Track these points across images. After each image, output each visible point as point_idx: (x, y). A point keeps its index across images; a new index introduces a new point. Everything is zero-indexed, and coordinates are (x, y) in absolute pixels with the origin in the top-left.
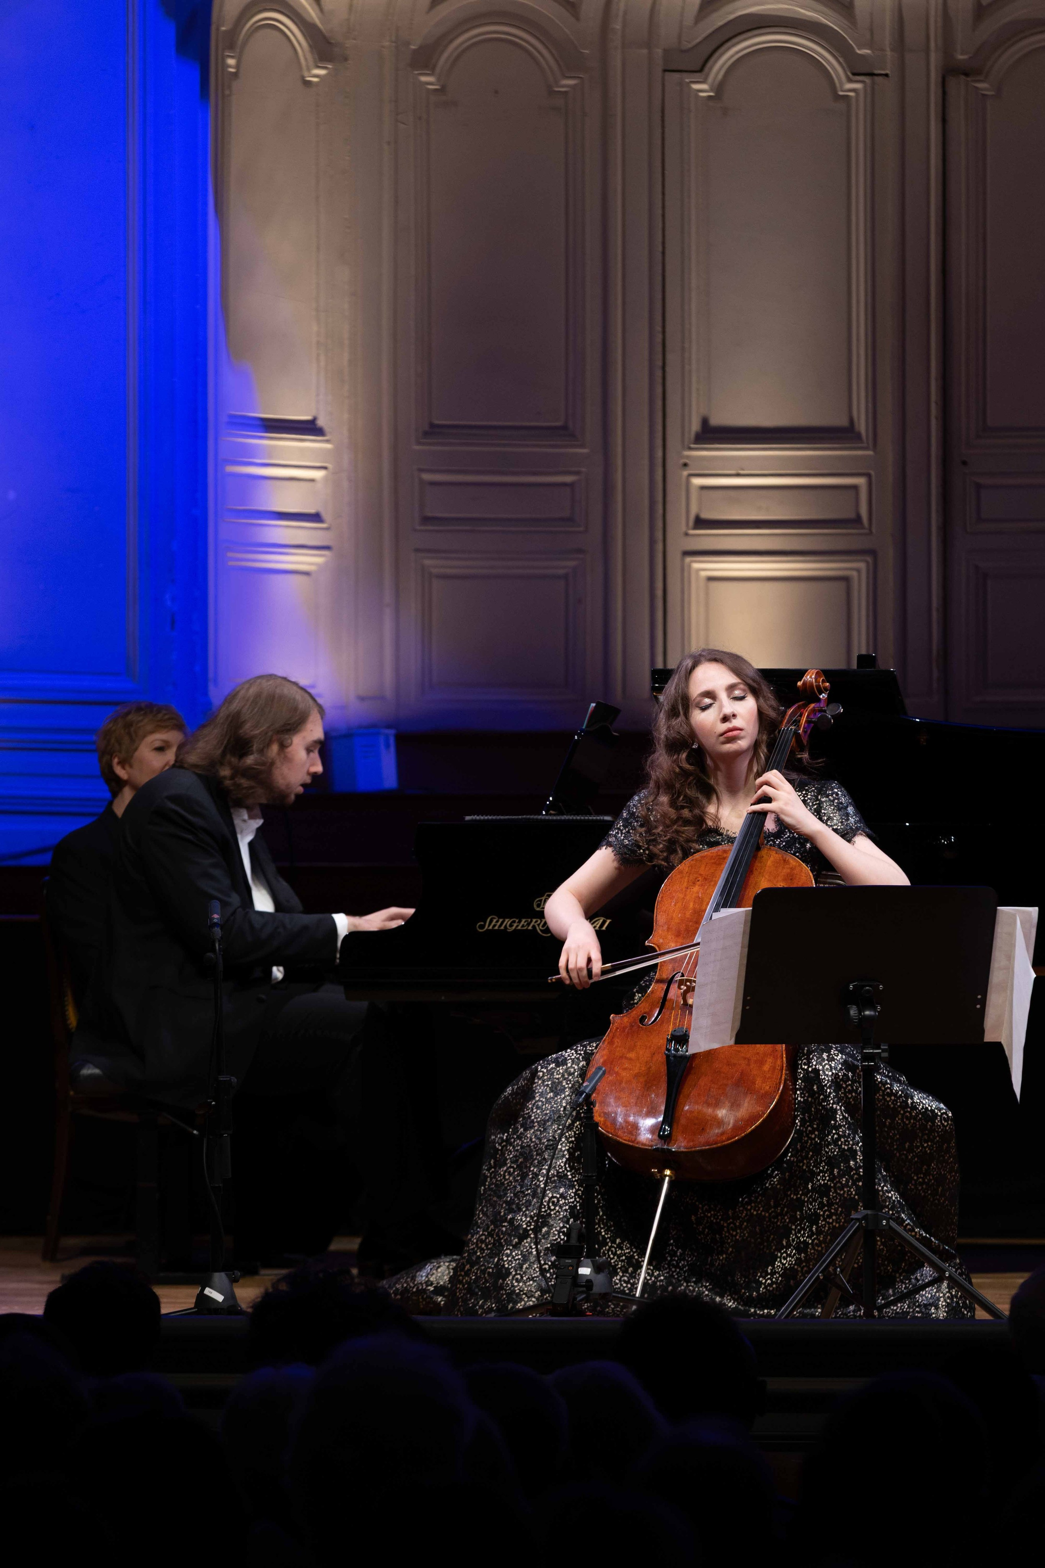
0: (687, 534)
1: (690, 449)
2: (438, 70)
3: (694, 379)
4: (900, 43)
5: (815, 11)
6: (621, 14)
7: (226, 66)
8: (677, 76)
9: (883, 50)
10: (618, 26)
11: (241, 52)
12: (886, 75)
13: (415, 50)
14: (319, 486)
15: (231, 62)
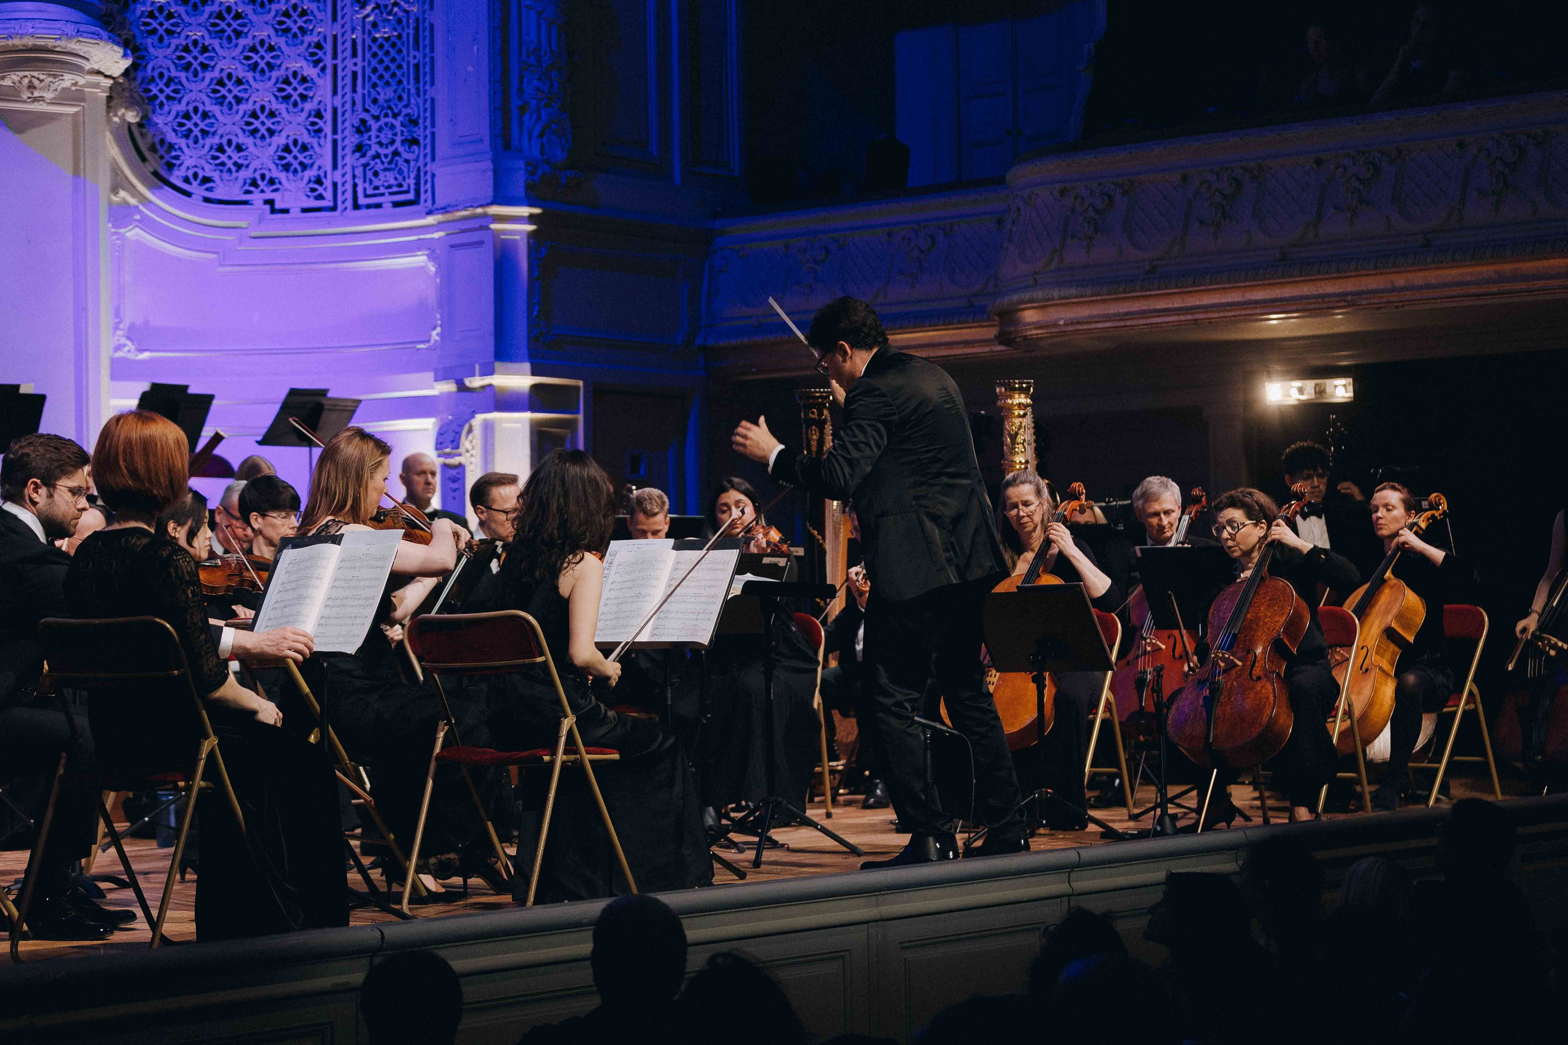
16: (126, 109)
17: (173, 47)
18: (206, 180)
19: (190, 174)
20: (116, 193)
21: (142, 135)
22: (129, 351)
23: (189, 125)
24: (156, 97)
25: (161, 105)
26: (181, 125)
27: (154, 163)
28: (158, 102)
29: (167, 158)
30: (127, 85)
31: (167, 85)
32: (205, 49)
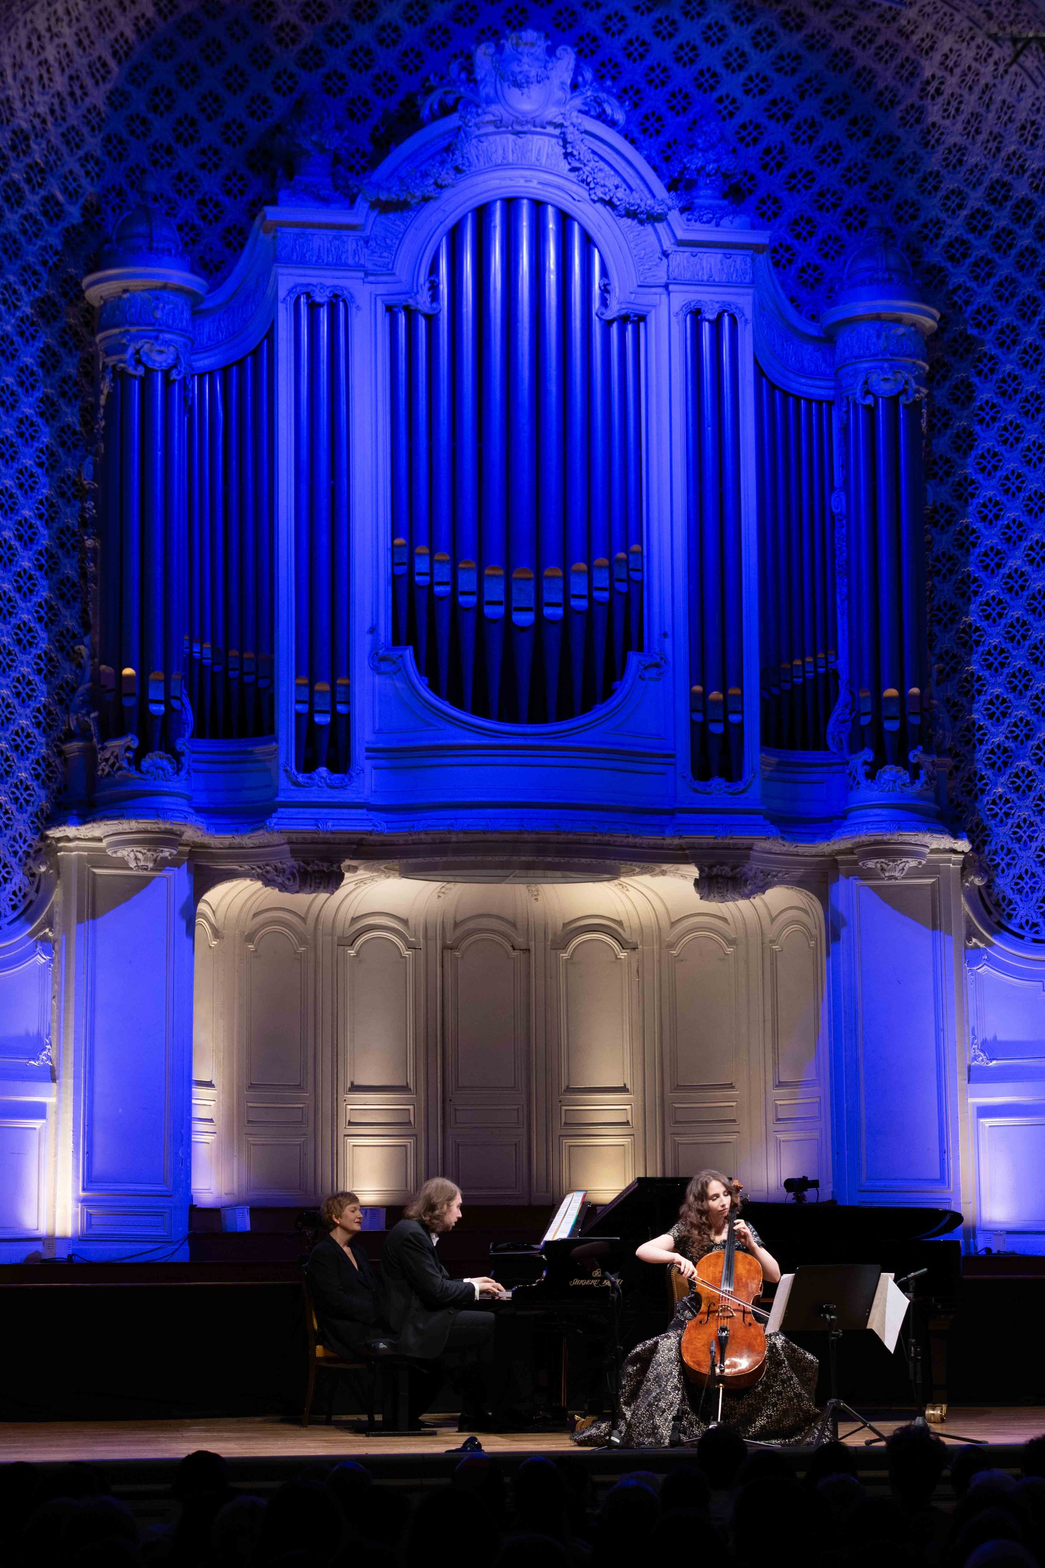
0: (346, 1128)
1: (347, 1094)
2: (254, 943)
3: (348, 1067)
4: (426, 937)
5: (396, 924)
6: (322, 922)
8: (343, 948)
9: (419, 939)
10: (321, 929)
12: (420, 948)
13: (246, 935)
14: (213, 1108)
16: (975, 877)
17: (1009, 825)
18: (1035, 925)
19: (1024, 921)
20: (970, 940)
21: (989, 895)
22: (982, 1061)
23: (1022, 884)
24: (999, 864)
25: (1003, 871)
26: (1017, 884)
27: (996, 917)
28: (1001, 867)
29: (1008, 910)
30: (977, 857)
31: (1007, 855)
32: (1031, 824)
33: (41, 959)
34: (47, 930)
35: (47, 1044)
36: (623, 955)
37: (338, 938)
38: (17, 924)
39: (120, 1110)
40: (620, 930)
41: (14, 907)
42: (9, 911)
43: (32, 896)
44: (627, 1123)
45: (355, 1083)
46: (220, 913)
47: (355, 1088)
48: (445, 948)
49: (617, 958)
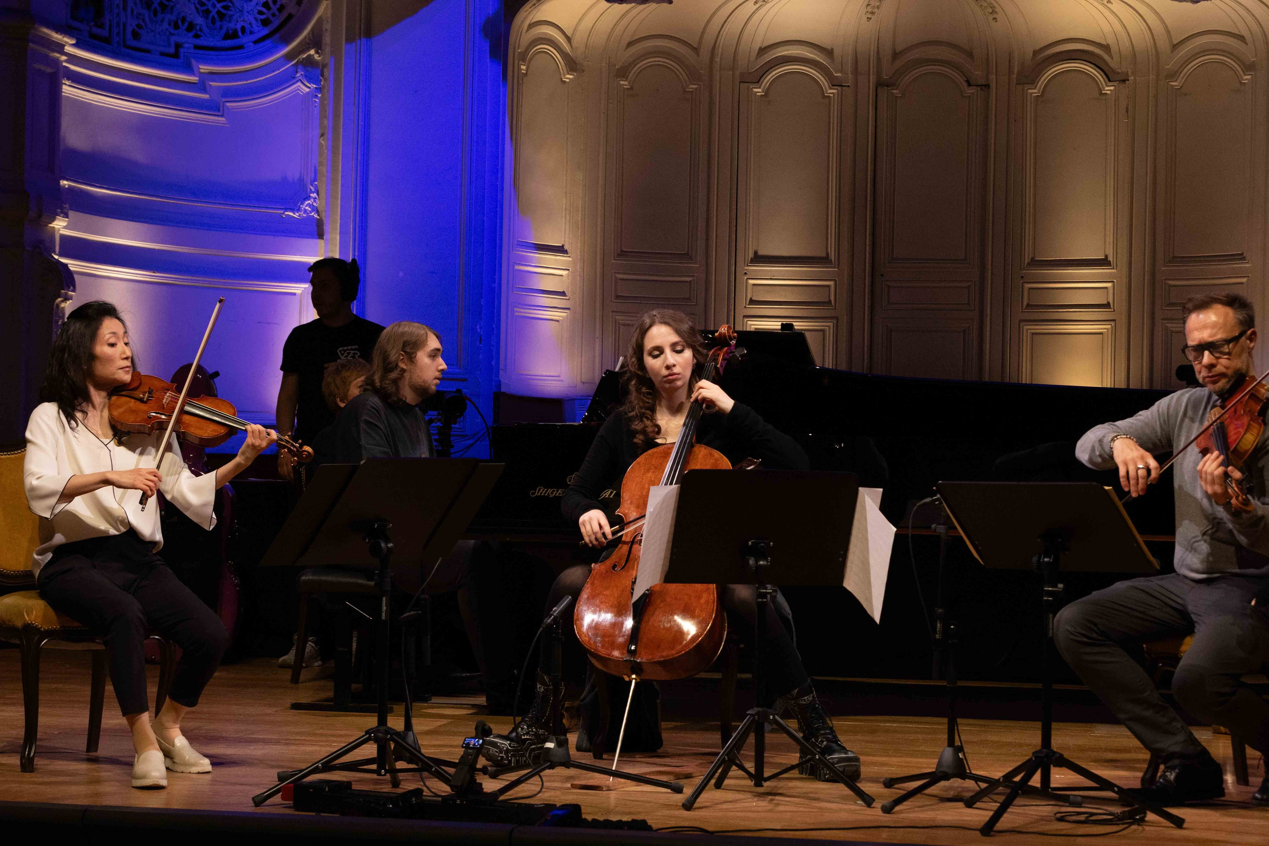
0: (745, 307)
1: (748, 266)
2: (629, 78)
3: (751, 232)
4: (856, 71)
5: (815, 54)
6: (720, 53)
7: (519, 69)
8: (746, 84)
9: (847, 74)
10: (718, 60)
11: (529, 63)
12: (849, 86)
13: (618, 70)
14: (564, 278)
15: (524, 67)
33: (303, 88)
34: (312, 52)
35: (312, 192)
36: (1108, 89)
37: (742, 75)
38: (268, 42)
39: (401, 274)
40: (1106, 57)
41: (265, 23)
42: (256, 26)
43: (291, 9)
44: (1107, 305)
45: (760, 253)
46: (576, 41)
47: (759, 259)
48: (880, 84)
49: (1101, 94)
